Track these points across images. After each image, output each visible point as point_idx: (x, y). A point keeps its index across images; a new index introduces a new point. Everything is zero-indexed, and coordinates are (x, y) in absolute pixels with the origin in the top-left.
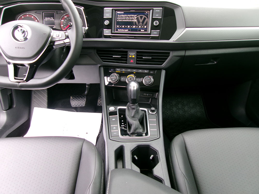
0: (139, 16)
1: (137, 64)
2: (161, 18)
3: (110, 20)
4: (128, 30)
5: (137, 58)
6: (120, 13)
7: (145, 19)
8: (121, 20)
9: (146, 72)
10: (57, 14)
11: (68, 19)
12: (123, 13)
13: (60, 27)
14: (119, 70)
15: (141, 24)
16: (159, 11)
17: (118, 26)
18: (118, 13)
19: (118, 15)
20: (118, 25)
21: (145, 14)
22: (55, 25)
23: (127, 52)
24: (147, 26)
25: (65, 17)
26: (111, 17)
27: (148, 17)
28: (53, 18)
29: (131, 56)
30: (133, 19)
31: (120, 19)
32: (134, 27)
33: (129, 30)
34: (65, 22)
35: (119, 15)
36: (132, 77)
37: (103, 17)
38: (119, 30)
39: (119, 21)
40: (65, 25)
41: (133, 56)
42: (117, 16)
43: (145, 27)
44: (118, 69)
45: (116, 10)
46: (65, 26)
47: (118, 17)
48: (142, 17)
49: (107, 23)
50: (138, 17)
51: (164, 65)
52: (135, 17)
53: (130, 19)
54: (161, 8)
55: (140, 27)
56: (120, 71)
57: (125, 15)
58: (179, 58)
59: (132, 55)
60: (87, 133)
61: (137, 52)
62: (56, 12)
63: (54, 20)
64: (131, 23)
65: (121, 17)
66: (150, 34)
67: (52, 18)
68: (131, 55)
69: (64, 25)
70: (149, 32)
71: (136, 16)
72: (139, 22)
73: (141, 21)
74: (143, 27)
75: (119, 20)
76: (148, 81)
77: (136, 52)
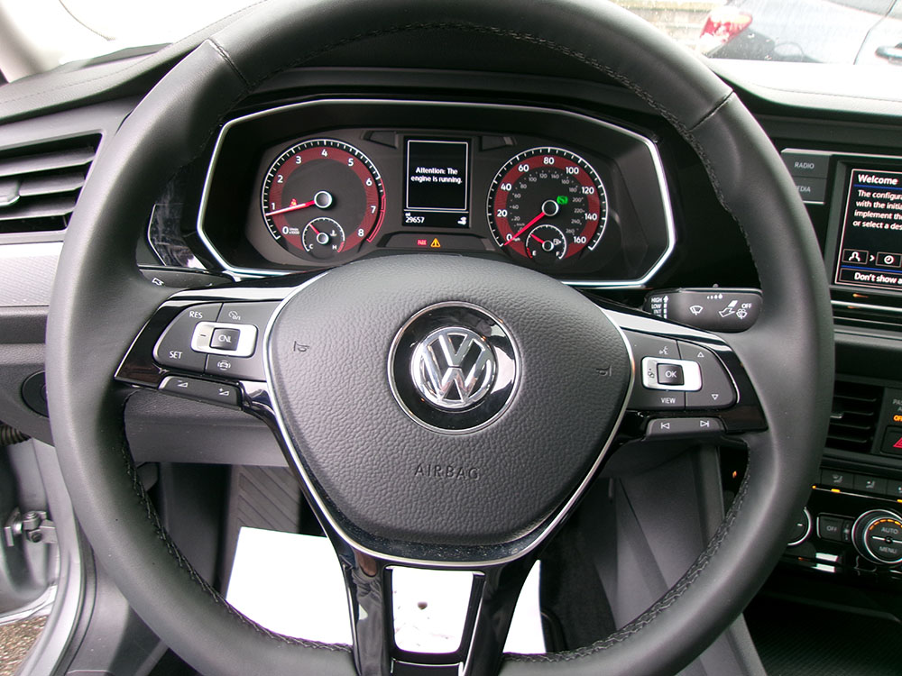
6: (873, 180)
8: (876, 220)
10: (481, 149)
11: (534, 180)
12: (894, 182)
13: (492, 218)
17: (855, 255)
18: (862, 178)
19: (862, 193)
20: (856, 248)
22: (463, 211)
25: (521, 168)
26: (822, 203)
28: (455, 172)
31: (870, 214)
34: (517, 196)
35: (868, 195)
38: (858, 276)
39: (866, 225)
40: (516, 213)
42: (856, 198)
45: (851, 164)
46: (517, 218)
47: (858, 204)
62: (474, 141)
63: (459, 181)
65: (877, 205)
67: (451, 171)
69: (512, 213)
75: (868, 220)
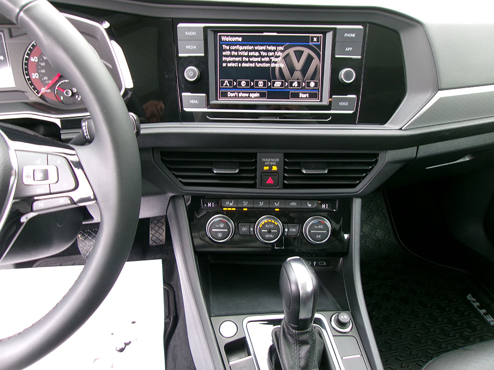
0: (291, 51)
1: (285, 186)
2: (360, 57)
3: (201, 63)
4: (258, 95)
5: (285, 171)
6: (230, 39)
7: (310, 59)
9: (310, 205)
10: (11, 36)
12: (240, 39)
13: (29, 79)
14: (231, 204)
15: (298, 74)
16: (354, 35)
17: (226, 82)
18: (223, 39)
19: (224, 47)
20: (226, 78)
21: (311, 44)
23: (254, 155)
24: (316, 83)
26: (203, 55)
27: (318, 55)
29: (266, 168)
30: (273, 59)
31: (232, 59)
32: (278, 84)
33: (262, 95)
34: (43, 64)
36: (272, 226)
37: (178, 53)
38: (229, 94)
39: (229, 65)
40: (44, 75)
41: (275, 168)
42: (222, 50)
43: (312, 84)
44: (227, 203)
45: (216, 31)
46: (46, 78)
47: (224, 53)
48: (302, 52)
49: (191, 73)
50: (288, 55)
51: (361, 187)
52: (280, 54)
53: (263, 59)
54: (360, 27)
55: (295, 84)
56: (236, 206)
57: (246, 45)
58: (399, 166)
59: (271, 164)
60: (133, 323)
61: (286, 155)
62: (6, 31)
64: (268, 74)
65: (233, 53)
66: (328, 107)
68: (266, 166)
70: (325, 102)
71: (281, 51)
72: (292, 70)
73: (298, 65)
74: (304, 84)
75: (230, 62)
76: (319, 234)
77: (282, 155)
